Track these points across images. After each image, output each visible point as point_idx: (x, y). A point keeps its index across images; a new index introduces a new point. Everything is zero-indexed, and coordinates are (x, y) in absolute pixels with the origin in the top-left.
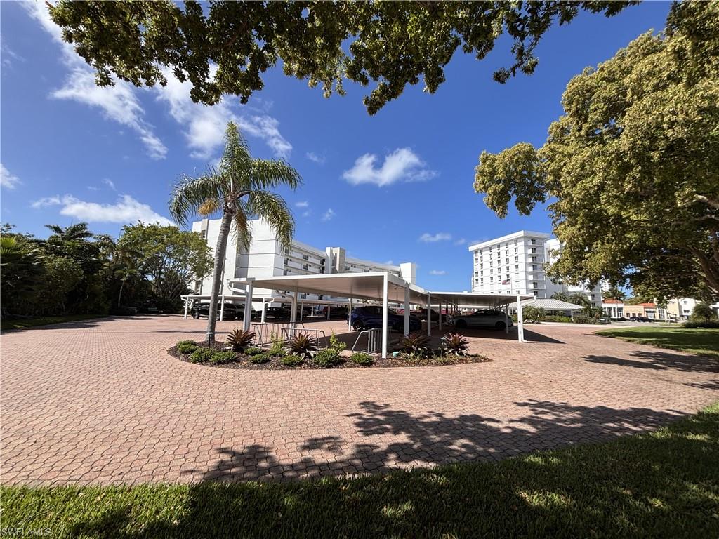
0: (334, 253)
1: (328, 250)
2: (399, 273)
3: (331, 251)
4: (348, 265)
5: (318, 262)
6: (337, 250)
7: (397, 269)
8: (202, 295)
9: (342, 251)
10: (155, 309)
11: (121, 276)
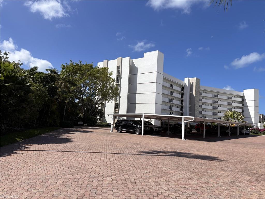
0: (191, 82)
1: (186, 80)
2: (243, 97)
3: (189, 80)
4: (202, 92)
5: (179, 89)
6: (193, 80)
7: (241, 94)
8: (120, 114)
9: (198, 81)
10: (82, 123)
11: (65, 99)
